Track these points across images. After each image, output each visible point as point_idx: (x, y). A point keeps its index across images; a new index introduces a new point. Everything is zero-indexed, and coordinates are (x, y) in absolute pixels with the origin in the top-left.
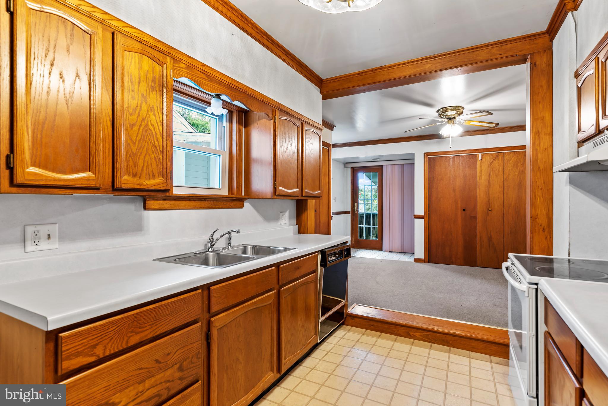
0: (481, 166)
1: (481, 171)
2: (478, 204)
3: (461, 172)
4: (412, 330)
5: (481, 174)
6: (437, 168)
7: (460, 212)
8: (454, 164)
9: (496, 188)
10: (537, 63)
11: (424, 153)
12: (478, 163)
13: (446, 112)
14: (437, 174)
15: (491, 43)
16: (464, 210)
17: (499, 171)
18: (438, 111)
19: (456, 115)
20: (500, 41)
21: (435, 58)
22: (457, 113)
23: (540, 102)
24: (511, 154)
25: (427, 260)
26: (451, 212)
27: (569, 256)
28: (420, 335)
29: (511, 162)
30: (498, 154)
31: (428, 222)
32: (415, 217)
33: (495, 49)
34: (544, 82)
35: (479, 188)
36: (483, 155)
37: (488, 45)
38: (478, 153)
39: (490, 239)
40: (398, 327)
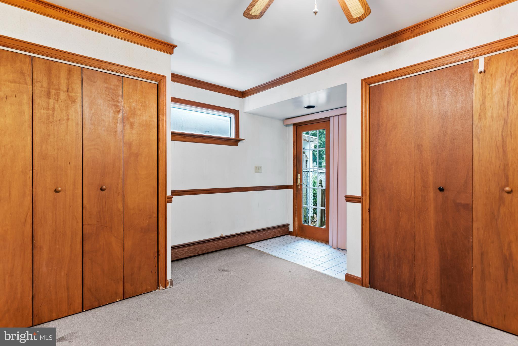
0: (483, 87)
1: (484, 98)
2: (476, 176)
3: (434, 106)
5: (483, 104)
6: (384, 104)
7: (432, 194)
11: (362, 80)
12: (477, 79)
14: (385, 117)
16: (441, 190)
25: (366, 281)
26: (413, 193)
31: (369, 210)
32: (347, 199)
35: (479, 140)
36: (489, 60)
38: (476, 58)
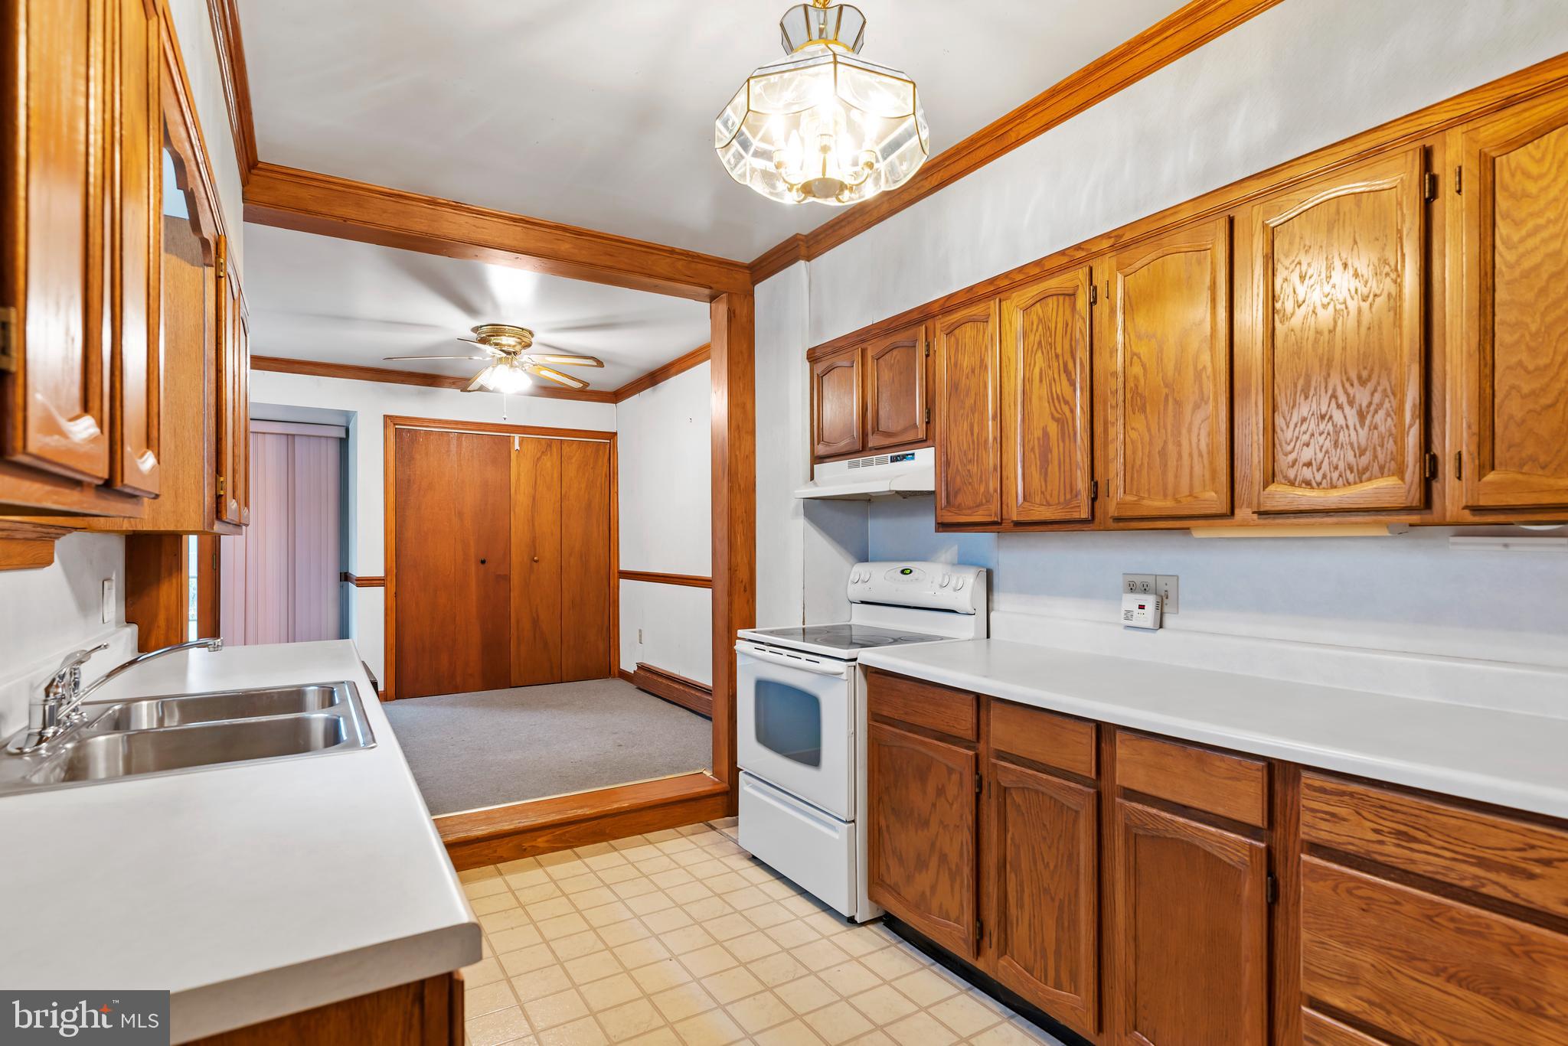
0: (519, 465)
1: (519, 474)
2: (513, 549)
3: (475, 473)
4: (528, 836)
5: (518, 480)
6: (418, 456)
7: (473, 566)
8: (459, 453)
9: (547, 517)
10: (737, 312)
11: (386, 417)
12: (513, 456)
13: (497, 336)
14: (418, 472)
15: (677, 250)
16: (483, 562)
17: (552, 478)
18: (475, 330)
19: (518, 348)
20: (690, 253)
21: (582, 235)
22: (520, 343)
23: (740, 378)
24: (574, 446)
25: (393, 690)
27: (804, 624)
28: (547, 841)
29: (574, 460)
30: (551, 443)
31: (395, 593)
32: (358, 582)
33: (681, 263)
34: (745, 346)
35: (515, 513)
36: (522, 440)
37: (672, 251)
38: (511, 435)
39: (535, 622)
40: (495, 843)
